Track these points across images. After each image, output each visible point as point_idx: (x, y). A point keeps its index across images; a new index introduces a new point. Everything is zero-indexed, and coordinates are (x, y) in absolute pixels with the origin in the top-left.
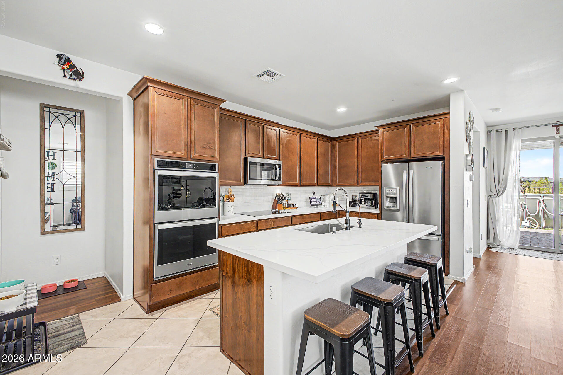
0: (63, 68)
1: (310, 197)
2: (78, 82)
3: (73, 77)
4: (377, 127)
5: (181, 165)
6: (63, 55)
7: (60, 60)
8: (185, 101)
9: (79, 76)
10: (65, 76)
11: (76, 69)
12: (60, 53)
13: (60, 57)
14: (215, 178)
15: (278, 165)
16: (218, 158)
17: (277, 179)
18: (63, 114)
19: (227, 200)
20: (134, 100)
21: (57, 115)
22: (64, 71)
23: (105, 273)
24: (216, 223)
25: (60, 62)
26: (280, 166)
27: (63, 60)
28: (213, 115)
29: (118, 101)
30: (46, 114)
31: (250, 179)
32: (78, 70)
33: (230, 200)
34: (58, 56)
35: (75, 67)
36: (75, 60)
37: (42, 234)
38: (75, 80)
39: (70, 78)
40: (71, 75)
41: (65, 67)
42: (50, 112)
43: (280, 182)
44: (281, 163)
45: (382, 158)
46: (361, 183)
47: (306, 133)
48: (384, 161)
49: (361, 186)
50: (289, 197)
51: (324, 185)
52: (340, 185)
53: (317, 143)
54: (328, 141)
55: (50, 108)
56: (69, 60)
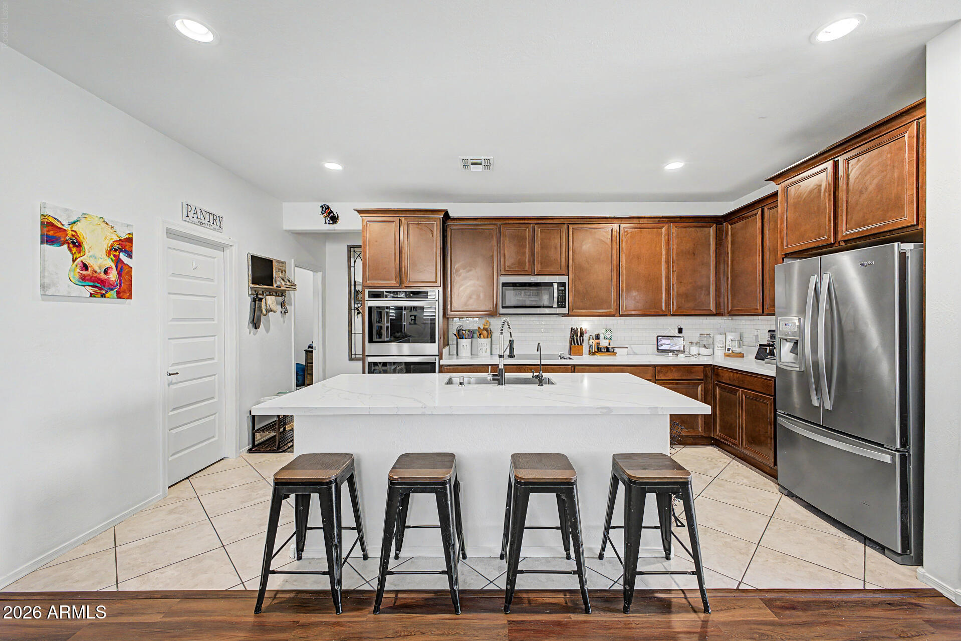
0: (324, 216)
1: (658, 337)
3: (331, 222)
4: (770, 179)
5: (392, 295)
6: (324, 204)
7: (322, 209)
9: (334, 219)
11: (332, 214)
15: (558, 283)
16: (439, 283)
17: (555, 306)
21: (359, 253)
22: (325, 217)
24: (435, 362)
25: (323, 211)
26: (562, 285)
27: (324, 209)
31: (503, 307)
32: (334, 214)
33: (482, 336)
34: (321, 206)
35: (332, 212)
37: (349, 360)
38: (332, 224)
39: (329, 224)
40: (329, 220)
41: (325, 214)
42: (355, 251)
43: (565, 311)
44: (564, 279)
45: (783, 250)
46: (767, 308)
47: (635, 221)
48: (787, 255)
49: (768, 315)
50: (608, 335)
51: (693, 313)
52: (733, 313)
53: (669, 234)
54: (708, 225)
55: (354, 248)
56: (328, 208)
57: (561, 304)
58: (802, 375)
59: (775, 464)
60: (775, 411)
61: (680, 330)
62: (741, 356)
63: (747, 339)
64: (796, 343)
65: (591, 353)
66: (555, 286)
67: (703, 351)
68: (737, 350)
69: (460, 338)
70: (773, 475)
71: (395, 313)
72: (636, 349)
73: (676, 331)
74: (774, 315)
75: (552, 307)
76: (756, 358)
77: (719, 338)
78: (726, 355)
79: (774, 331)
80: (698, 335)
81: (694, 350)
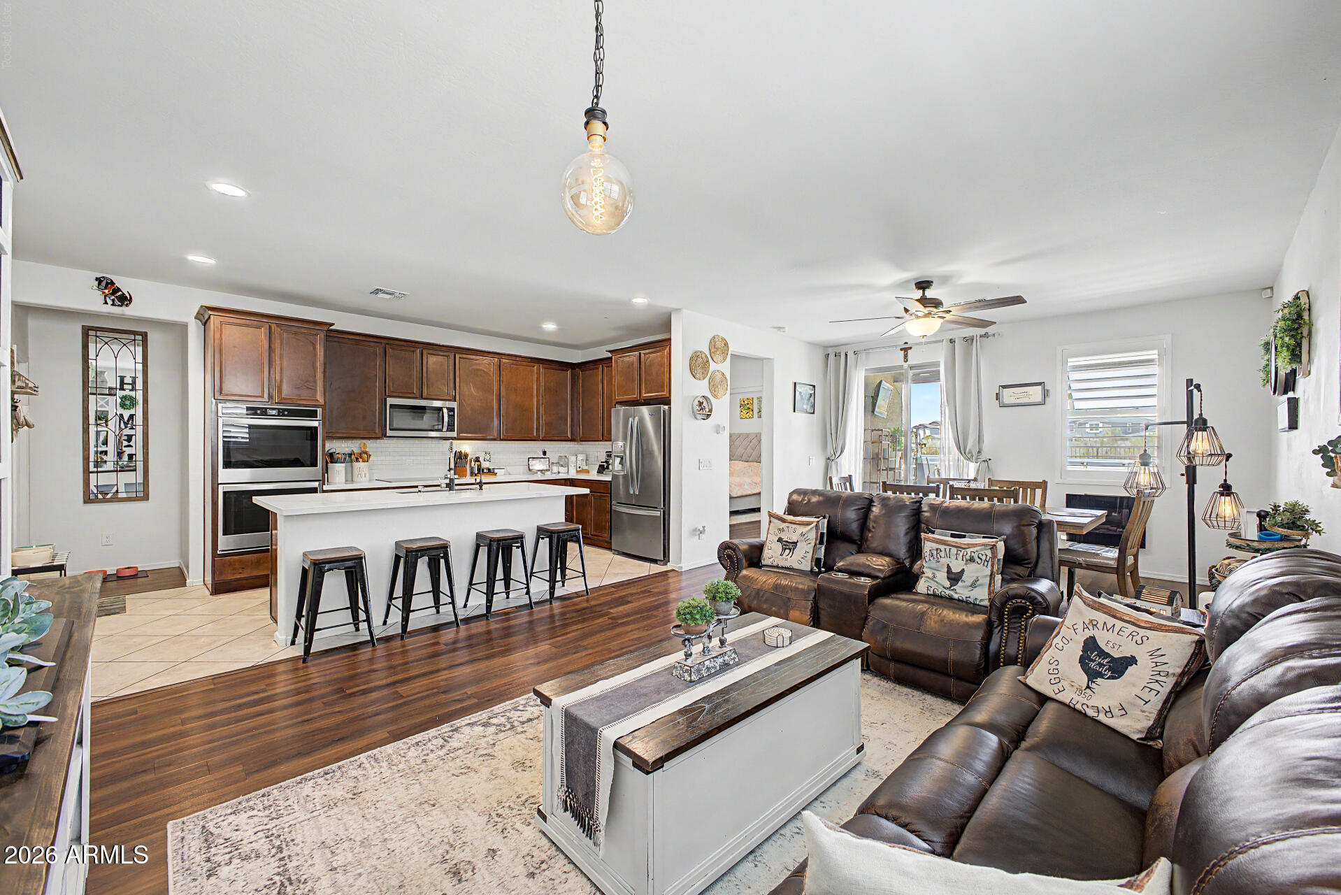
0: (104, 293)
1: (529, 458)
2: (124, 308)
3: (117, 302)
4: (609, 351)
5: (259, 412)
6: (103, 277)
7: (99, 284)
8: (266, 329)
9: (124, 300)
10: (106, 303)
11: (121, 293)
12: (99, 275)
13: (99, 280)
14: (316, 428)
15: (448, 408)
16: (321, 401)
17: (445, 429)
18: (116, 338)
19: (357, 459)
20: (205, 324)
21: (106, 340)
22: (105, 296)
23: (180, 563)
24: (317, 488)
25: (100, 287)
26: (451, 410)
27: (104, 284)
28: (314, 345)
29: (183, 327)
30: (92, 339)
31: (390, 430)
32: (124, 294)
33: (360, 460)
34: (97, 279)
35: (118, 290)
36: (120, 282)
37: (85, 502)
38: (121, 306)
39: (113, 305)
40: (113, 300)
41: (106, 291)
42: (97, 336)
43: (454, 434)
44: (454, 405)
45: (615, 399)
46: (606, 437)
47: (514, 358)
48: (617, 403)
49: (606, 441)
50: (488, 457)
51: (556, 438)
52: (584, 439)
53: (538, 374)
54: (565, 369)
55: (96, 331)
56: (112, 283)
57: (451, 429)
58: (625, 476)
59: (611, 538)
60: (611, 502)
61: (545, 453)
62: (587, 472)
63: (592, 459)
64: (622, 458)
65: (472, 474)
66: (445, 411)
67: (562, 470)
68: (585, 468)
69: (331, 462)
70: (610, 549)
71: (249, 433)
72: (509, 469)
73: (541, 454)
74: (611, 441)
75: (441, 430)
76: (598, 472)
77: (573, 458)
78: (577, 472)
79: (610, 452)
80: (557, 457)
81: (555, 469)
